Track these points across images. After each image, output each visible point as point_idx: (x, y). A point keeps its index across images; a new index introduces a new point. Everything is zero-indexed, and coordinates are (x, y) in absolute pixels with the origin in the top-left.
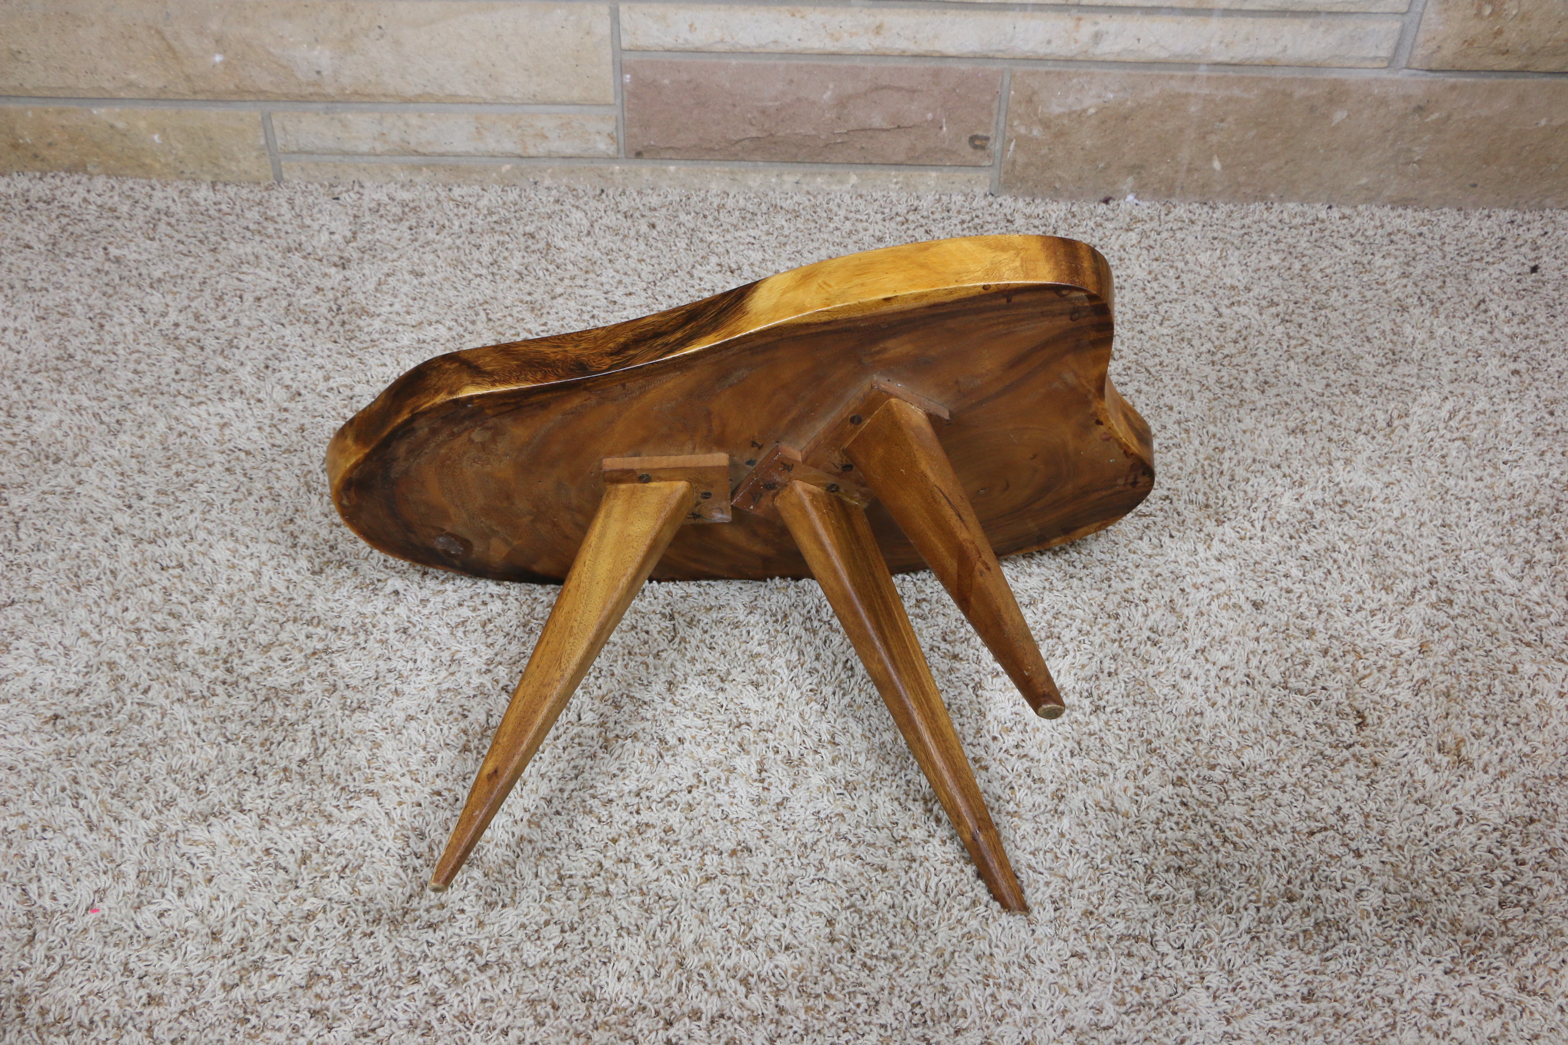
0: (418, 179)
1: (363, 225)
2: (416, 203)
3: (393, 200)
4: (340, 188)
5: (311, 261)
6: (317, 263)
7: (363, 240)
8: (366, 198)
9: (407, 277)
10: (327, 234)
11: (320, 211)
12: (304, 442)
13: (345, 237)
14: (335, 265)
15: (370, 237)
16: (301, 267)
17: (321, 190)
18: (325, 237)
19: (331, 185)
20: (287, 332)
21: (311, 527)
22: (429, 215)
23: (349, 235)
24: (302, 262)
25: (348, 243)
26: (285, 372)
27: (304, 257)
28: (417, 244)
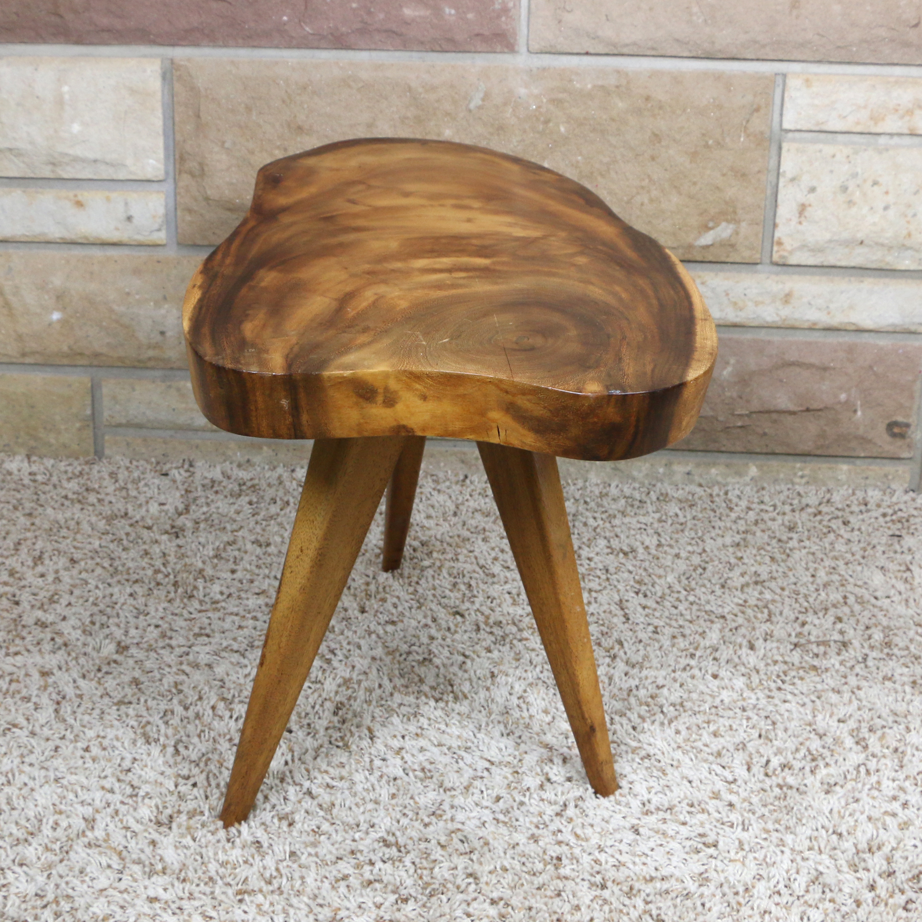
0: (256, 459)
1: (195, 499)
2: (256, 481)
3: (229, 478)
4: (168, 466)
5: (139, 529)
6: (145, 532)
7: (197, 512)
8: (198, 476)
9: (249, 546)
10: (156, 505)
11: (146, 485)
12: (139, 694)
13: (176, 508)
14: (167, 532)
15: (205, 509)
16: (127, 534)
17: (149, 467)
18: (154, 508)
19: (158, 463)
20: (116, 590)
21: (150, 775)
22: (270, 493)
23: (181, 507)
24: (128, 529)
25: (180, 514)
26: (113, 628)
27: (131, 525)
28: (259, 518)
